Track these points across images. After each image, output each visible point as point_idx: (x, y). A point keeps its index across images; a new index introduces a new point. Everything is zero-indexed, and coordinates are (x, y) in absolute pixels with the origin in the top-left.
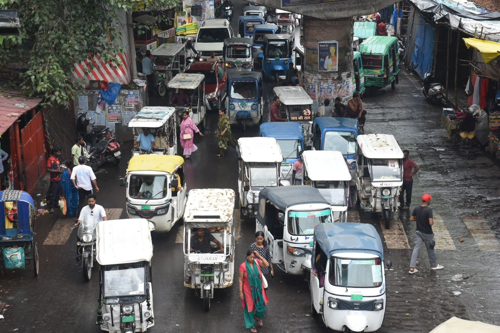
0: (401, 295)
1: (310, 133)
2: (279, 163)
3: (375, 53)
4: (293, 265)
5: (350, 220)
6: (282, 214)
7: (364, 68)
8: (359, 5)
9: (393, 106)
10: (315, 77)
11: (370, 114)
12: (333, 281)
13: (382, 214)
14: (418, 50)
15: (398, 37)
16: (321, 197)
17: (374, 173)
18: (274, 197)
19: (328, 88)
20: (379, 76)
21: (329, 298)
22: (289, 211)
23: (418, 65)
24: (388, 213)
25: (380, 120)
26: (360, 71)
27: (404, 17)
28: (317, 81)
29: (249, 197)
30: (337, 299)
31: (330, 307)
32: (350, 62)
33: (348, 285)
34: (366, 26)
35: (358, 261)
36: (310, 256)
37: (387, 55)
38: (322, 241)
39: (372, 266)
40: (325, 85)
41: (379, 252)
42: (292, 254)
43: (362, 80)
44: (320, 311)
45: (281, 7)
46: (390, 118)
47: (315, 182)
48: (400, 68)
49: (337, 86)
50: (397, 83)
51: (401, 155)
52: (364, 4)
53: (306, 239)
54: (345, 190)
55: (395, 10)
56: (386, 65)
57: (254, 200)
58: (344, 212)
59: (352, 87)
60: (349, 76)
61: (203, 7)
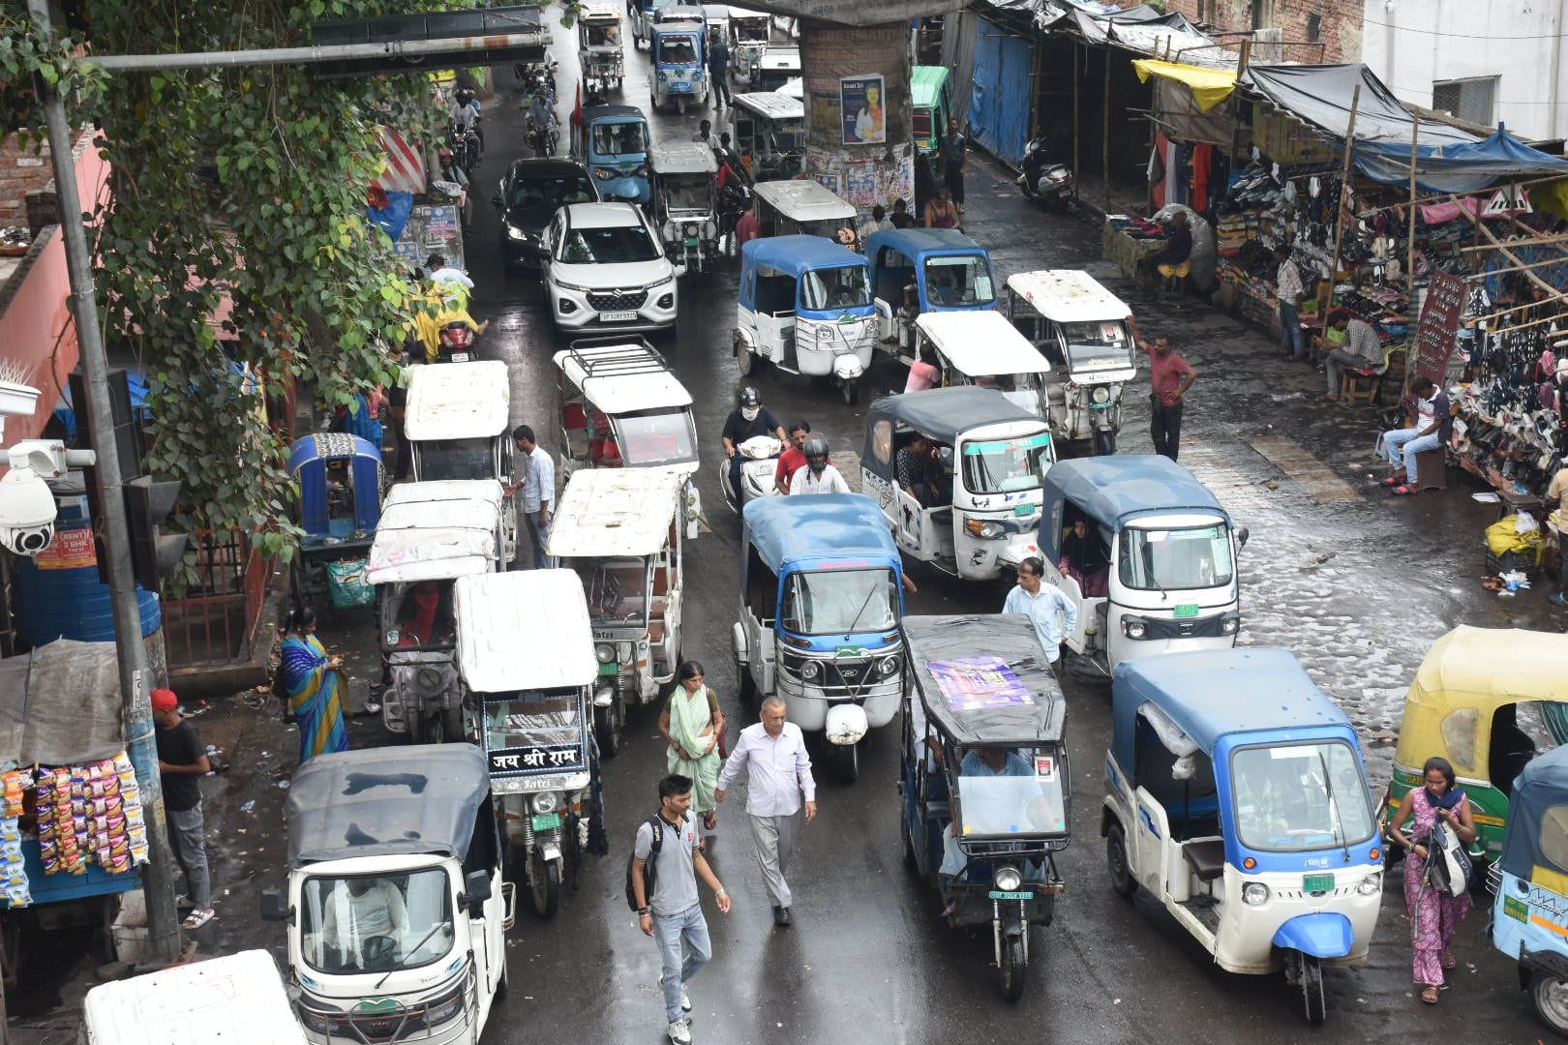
10: (835, 159)
19: (866, 181)
28: (840, 166)
32: (907, 117)
40: (859, 175)
49: (886, 176)
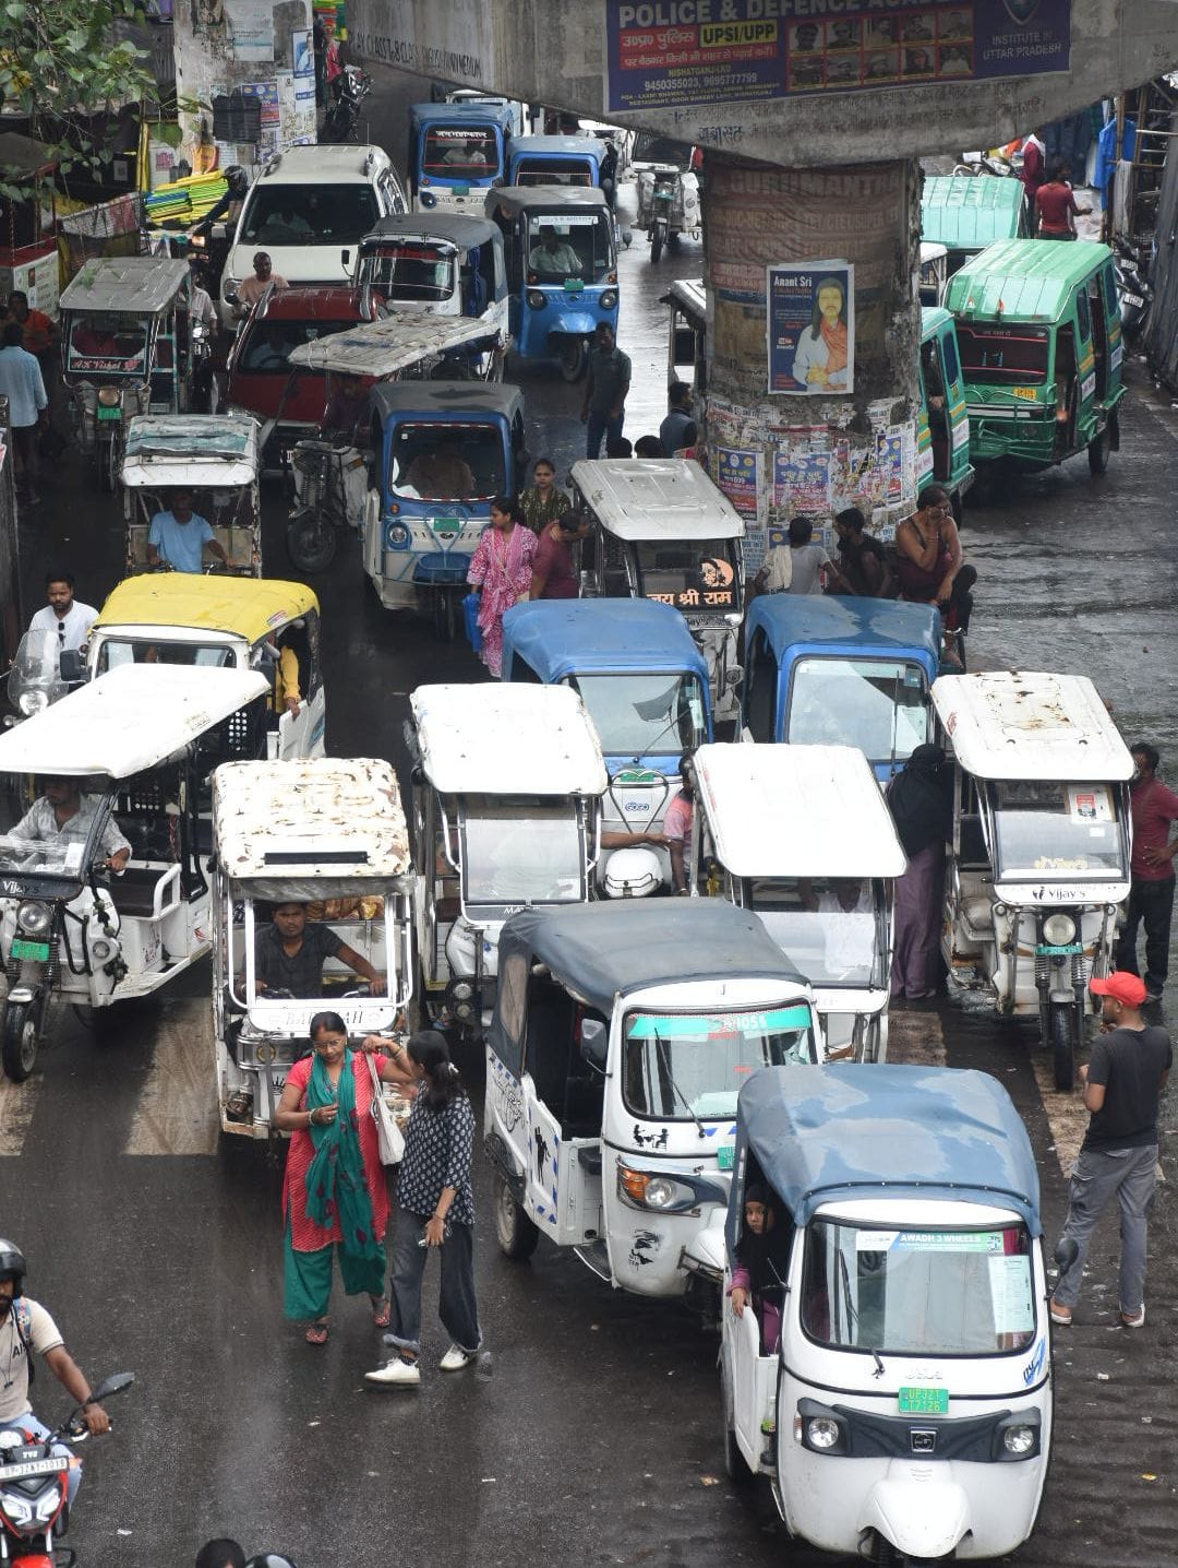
0: (1121, 1391)
1: (732, 664)
2: (589, 797)
3: (1016, 316)
4: (644, 1252)
5: (900, 1052)
6: (599, 1025)
7: (969, 379)
8: (944, 106)
9: (1093, 544)
10: (753, 421)
11: (992, 581)
12: (817, 1327)
13: (1041, 1026)
15: (1120, 246)
16: (770, 946)
17: (1004, 842)
18: (566, 951)
19: (812, 468)
20: (1035, 414)
21: (803, 1403)
22: (627, 1014)
24: (1068, 1022)
25: (1039, 606)
26: (950, 392)
27: (1144, 156)
28: (763, 436)
29: (459, 946)
30: (835, 1408)
31: (806, 1443)
32: (905, 355)
33: (887, 1347)
34: (978, 197)
35: (929, 1237)
36: (721, 1214)
37: (1071, 323)
38: (771, 1149)
39: (991, 1259)
40: (798, 455)
41: (1021, 1198)
42: (641, 1205)
43: (961, 434)
44: (763, 1460)
45: (606, 112)
46: (1085, 599)
47: (748, 883)
48: (1125, 380)
49: (850, 459)
50: (1116, 448)
51: (1122, 767)
52: (968, 105)
53: (701, 1136)
54: (877, 919)
55: (1107, 127)
56: (1067, 369)
57: (478, 961)
58: (876, 1018)
59: (916, 463)
60: (901, 414)
61: (265, 103)
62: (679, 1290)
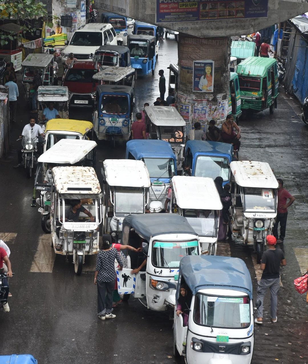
0: (271, 338)
1: (182, 156)
2: (146, 188)
3: (253, 75)
4: (156, 300)
5: (220, 253)
6: (146, 244)
7: (241, 90)
8: (237, 24)
9: (270, 130)
10: (189, 98)
11: (245, 138)
12: (197, 320)
13: (254, 248)
14: (299, 74)
15: (278, 59)
16: (189, 226)
17: (246, 202)
18: (139, 226)
19: (203, 110)
20: (257, 99)
21: (193, 339)
22: (153, 241)
23: (298, 89)
24: (261, 247)
25: (257, 145)
26: (236, 93)
27: (285, 38)
28: (191, 101)
29: (113, 224)
30: (201, 340)
31: (194, 348)
32: (226, 83)
33: (214, 325)
34: (245, 46)
35: (225, 299)
36: (175, 291)
37: (266, 77)
38: (187, 276)
39: (240, 305)
40: (199, 107)
41: (248, 290)
42: (155, 289)
43: (239, 103)
44: (183, 352)
45: (156, 22)
46: (268, 144)
47: (184, 210)
48: (279, 91)
49: (212, 108)
50: (276, 107)
51: (275, 185)
52: (243, 24)
53: (170, 272)
54: (215, 220)
55: (276, 31)
56: (265, 88)
57: (118, 227)
58: (214, 244)
59: (228, 109)
60: (224, 98)
61: (74, 18)
62: (163, 310)
